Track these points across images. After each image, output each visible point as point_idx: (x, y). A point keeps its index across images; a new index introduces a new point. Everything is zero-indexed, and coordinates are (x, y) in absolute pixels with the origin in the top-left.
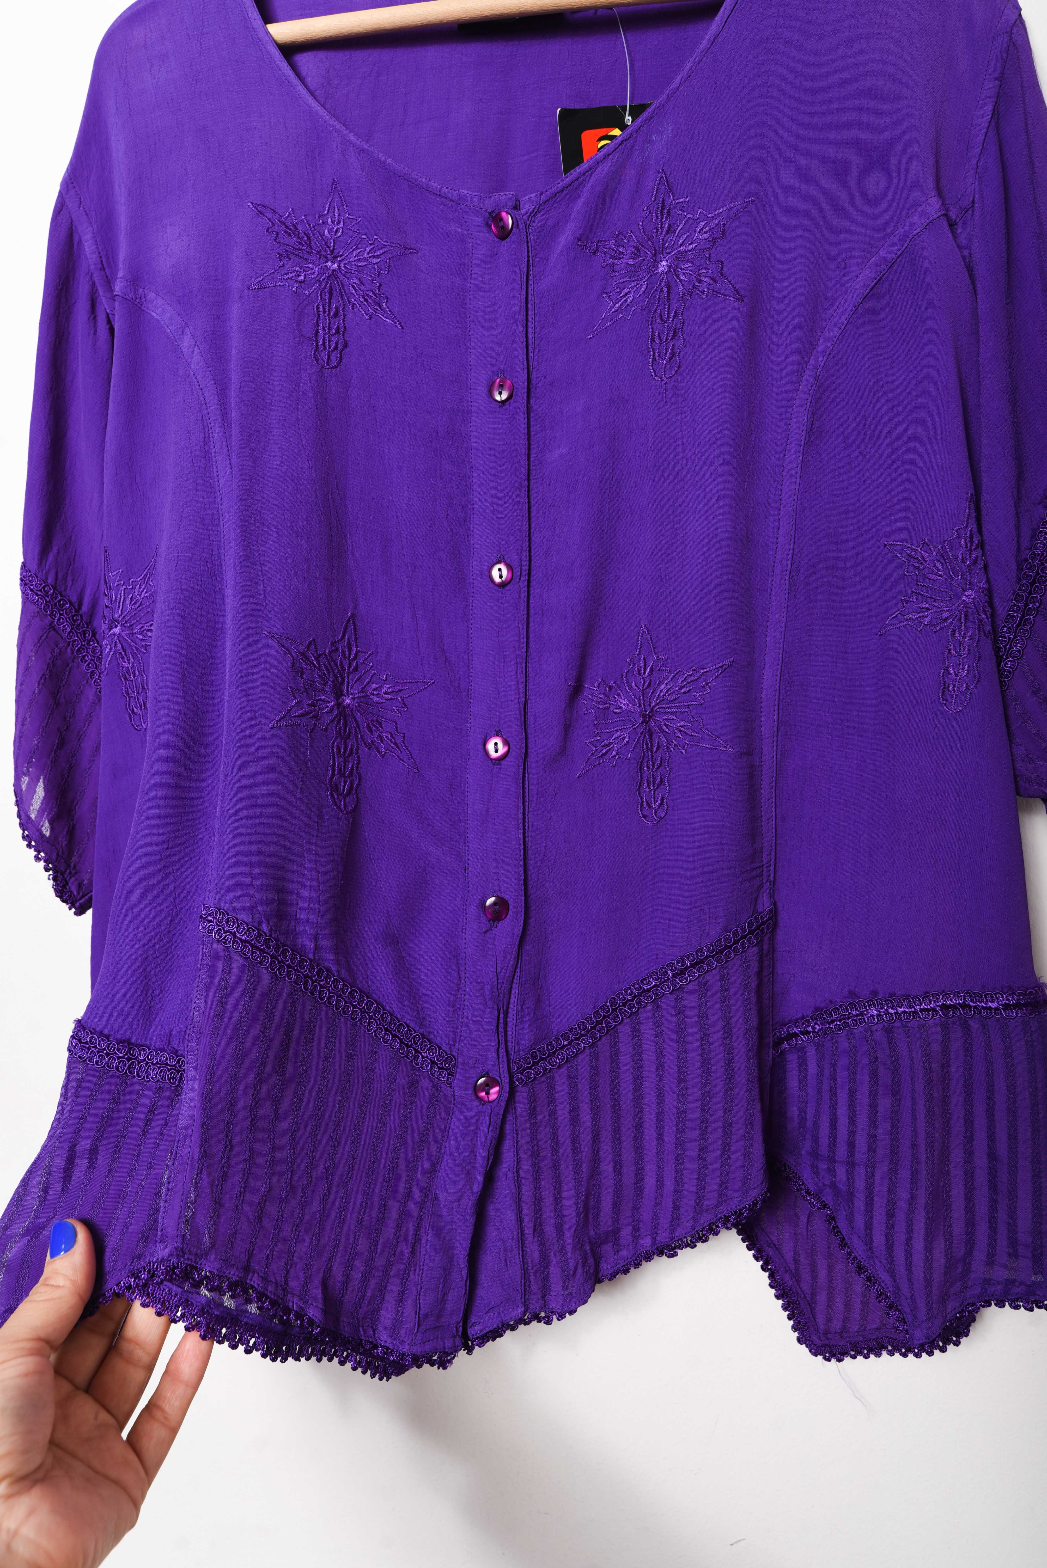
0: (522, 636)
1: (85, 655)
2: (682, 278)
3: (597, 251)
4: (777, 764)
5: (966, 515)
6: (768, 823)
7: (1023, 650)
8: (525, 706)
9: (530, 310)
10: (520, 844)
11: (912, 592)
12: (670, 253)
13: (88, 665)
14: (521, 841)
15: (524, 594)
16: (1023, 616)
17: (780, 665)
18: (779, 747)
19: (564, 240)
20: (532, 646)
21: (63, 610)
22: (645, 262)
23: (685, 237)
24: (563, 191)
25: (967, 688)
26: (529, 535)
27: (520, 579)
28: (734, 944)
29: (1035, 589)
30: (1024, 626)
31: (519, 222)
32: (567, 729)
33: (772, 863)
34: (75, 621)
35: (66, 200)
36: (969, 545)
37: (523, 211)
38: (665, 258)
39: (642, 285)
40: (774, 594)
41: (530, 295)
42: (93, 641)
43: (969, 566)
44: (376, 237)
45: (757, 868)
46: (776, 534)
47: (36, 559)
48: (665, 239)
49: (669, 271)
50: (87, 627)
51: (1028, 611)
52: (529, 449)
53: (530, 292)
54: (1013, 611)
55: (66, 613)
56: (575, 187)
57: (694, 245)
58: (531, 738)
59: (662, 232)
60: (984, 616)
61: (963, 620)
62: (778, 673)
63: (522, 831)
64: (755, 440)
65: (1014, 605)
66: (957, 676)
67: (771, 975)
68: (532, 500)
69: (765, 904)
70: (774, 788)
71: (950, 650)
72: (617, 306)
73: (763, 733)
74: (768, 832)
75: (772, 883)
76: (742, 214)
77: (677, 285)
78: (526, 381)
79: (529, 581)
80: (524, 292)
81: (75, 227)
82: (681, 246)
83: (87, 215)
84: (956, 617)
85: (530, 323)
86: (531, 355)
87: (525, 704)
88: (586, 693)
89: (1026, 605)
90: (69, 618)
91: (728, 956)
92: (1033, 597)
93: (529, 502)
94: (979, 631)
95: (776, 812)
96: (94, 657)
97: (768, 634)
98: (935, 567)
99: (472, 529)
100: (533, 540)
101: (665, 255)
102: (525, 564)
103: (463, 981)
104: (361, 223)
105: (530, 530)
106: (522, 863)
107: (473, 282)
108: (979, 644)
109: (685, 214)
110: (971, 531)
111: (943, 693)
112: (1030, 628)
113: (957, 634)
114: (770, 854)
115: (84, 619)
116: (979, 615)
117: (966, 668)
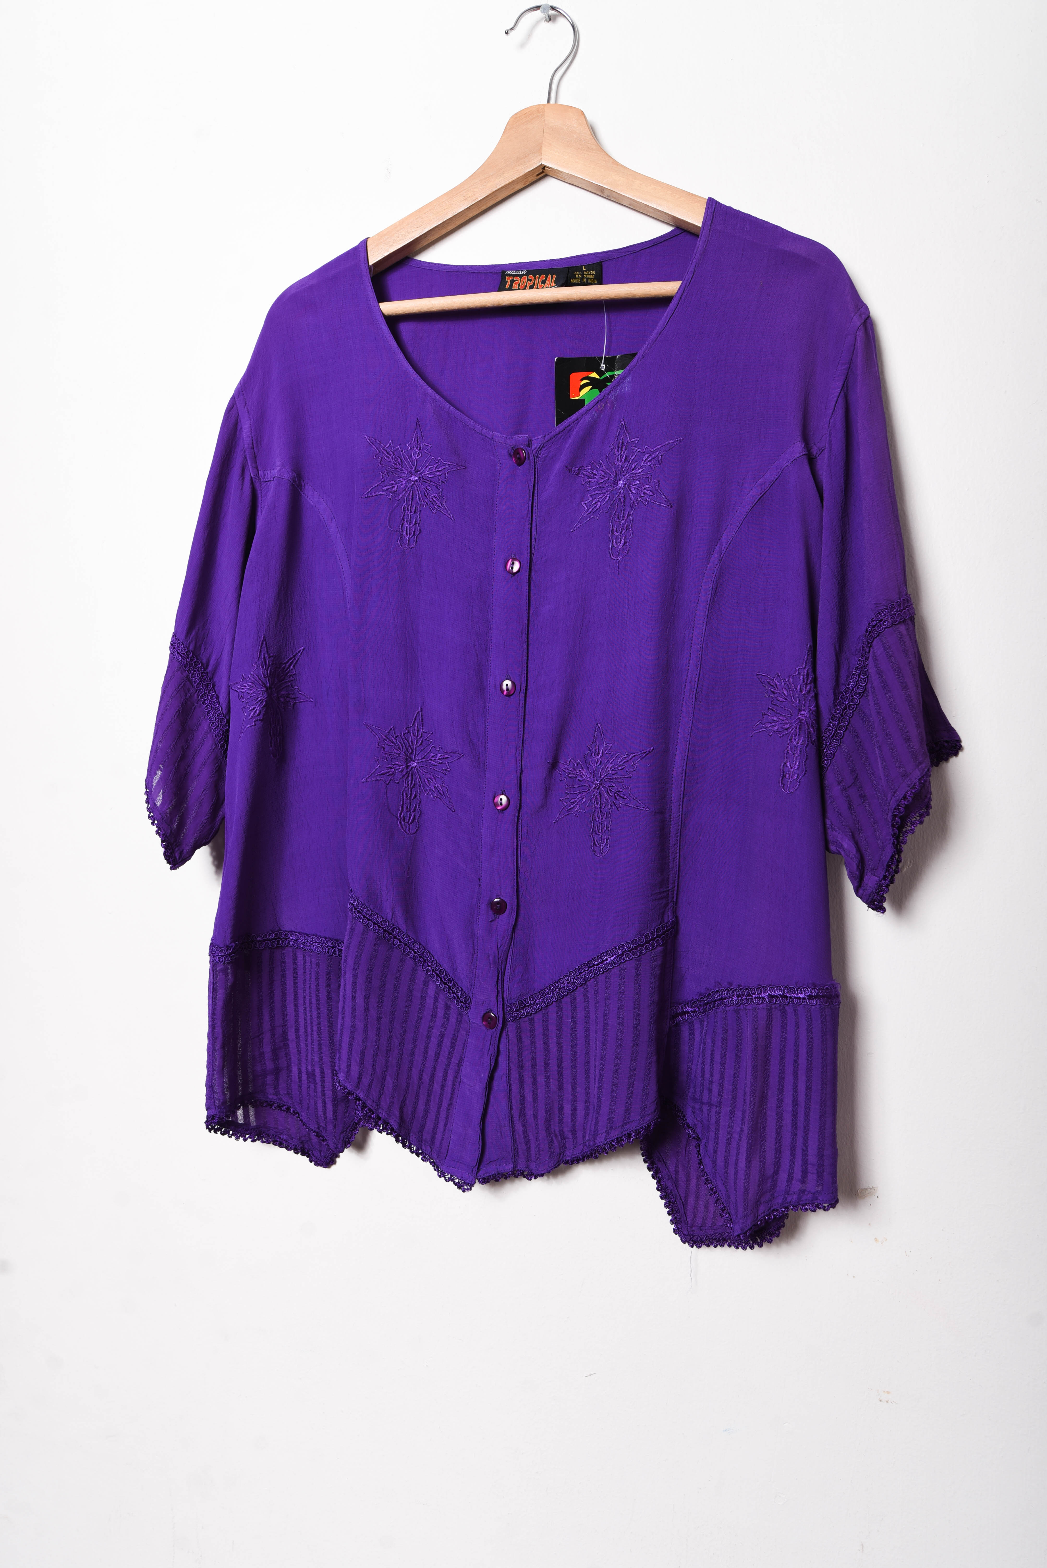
0: (520, 730)
1: (206, 700)
2: (633, 491)
3: (579, 473)
4: (682, 820)
5: (805, 659)
6: (673, 861)
7: (834, 754)
8: (520, 776)
9: (534, 513)
10: (514, 865)
11: (769, 708)
12: (626, 475)
13: (207, 706)
14: (515, 863)
15: (522, 702)
16: (836, 730)
17: (687, 753)
18: (684, 809)
19: (558, 466)
20: (526, 736)
21: (196, 669)
22: (609, 481)
23: (635, 464)
24: (559, 433)
25: (797, 777)
26: (527, 663)
27: (520, 692)
28: (646, 943)
29: (845, 713)
30: (836, 737)
31: (530, 455)
32: (547, 790)
33: (676, 889)
34: (203, 676)
35: (237, 402)
36: (805, 680)
37: (533, 447)
38: (622, 478)
39: (606, 496)
40: (684, 704)
41: (534, 504)
42: (212, 690)
43: (804, 694)
44: (439, 458)
45: (664, 892)
46: (688, 663)
47: (184, 633)
48: (623, 466)
49: (625, 486)
50: (210, 681)
51: (839, 727)
52: (529, 606)
53: (535, 501)
54: (830, 726)
55: (198, 670)
56: (568, 431)
57: (641, 470)
58: (523, 797)
59: (621, 461)
60: (811, 730)
61: (798, 731)
62: (685, 758)
63: (515, 857)
64: (676, 600)
65: (831, 722)
66: (791, 769)
67: (672, 968)
68: (530, 639)
69: (669, 917)
70: (679, 837)
71: (788, 750)
72: (590, 510)
73: (672, 799)
74: (673, 867)
75: (675, 903)
76: (674, 448)
77: (630, 496)
78: (529, 561)
79: (526, 693)
80: (531, 502)
81: (240, 418)
82: (633, 470)
83: (248, 412)
84: (793, 728)
85: (533, 522)
86: (533, 543)
87: (521, 774)
88: (561, 766)
89: (839, 723)
90: (199, 674)
91: (641, 952)
92: (843, 718)
93: (528, 641)
94: (808, 739)
95: (679, 854)
96: (212, 701)
97: (680, 731)
98: (783, 693)
99: (490, 656)
100: (529, 665)
101: (622, 476)
102: (524, 682)
103: (476, 952)
104: (432, 448)
105: (528, 660)
106: (515, 877)
107: (499, 493)
108: (808, 748)
109: (636, 449)
110: (808, 671)
111: (782, 779)
112: (840, 739)
113: (793, 740)
114: (674, 883)
115: (209, 675)
116: (809, 729)
117: (797, 763)
